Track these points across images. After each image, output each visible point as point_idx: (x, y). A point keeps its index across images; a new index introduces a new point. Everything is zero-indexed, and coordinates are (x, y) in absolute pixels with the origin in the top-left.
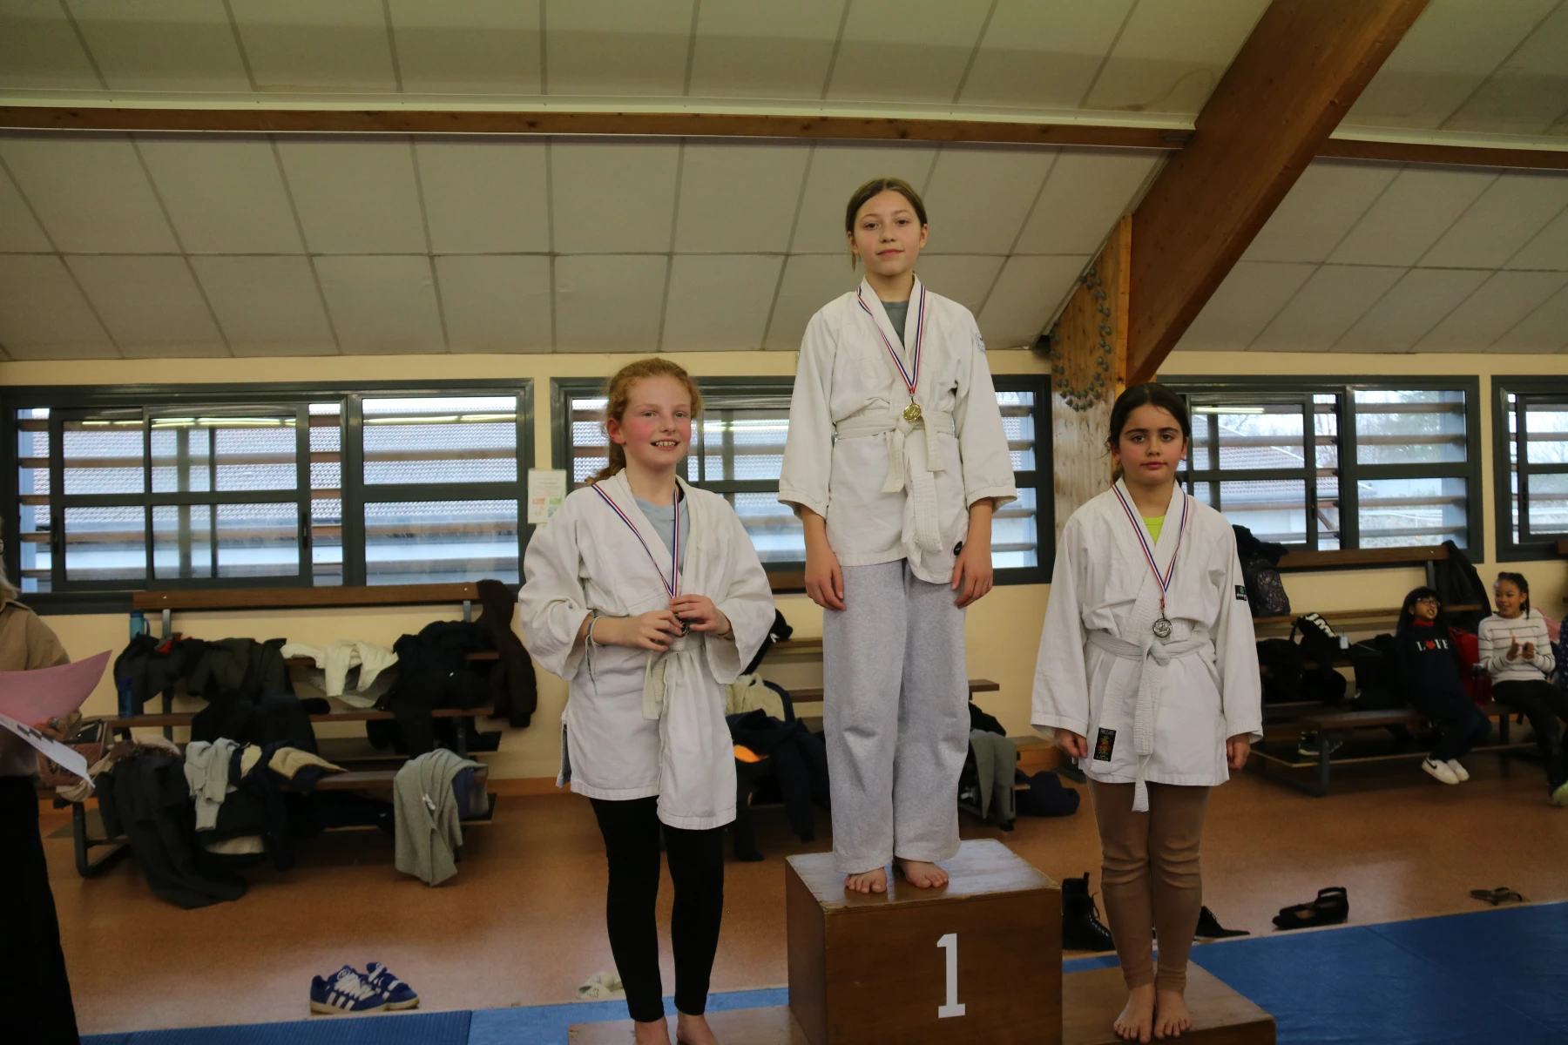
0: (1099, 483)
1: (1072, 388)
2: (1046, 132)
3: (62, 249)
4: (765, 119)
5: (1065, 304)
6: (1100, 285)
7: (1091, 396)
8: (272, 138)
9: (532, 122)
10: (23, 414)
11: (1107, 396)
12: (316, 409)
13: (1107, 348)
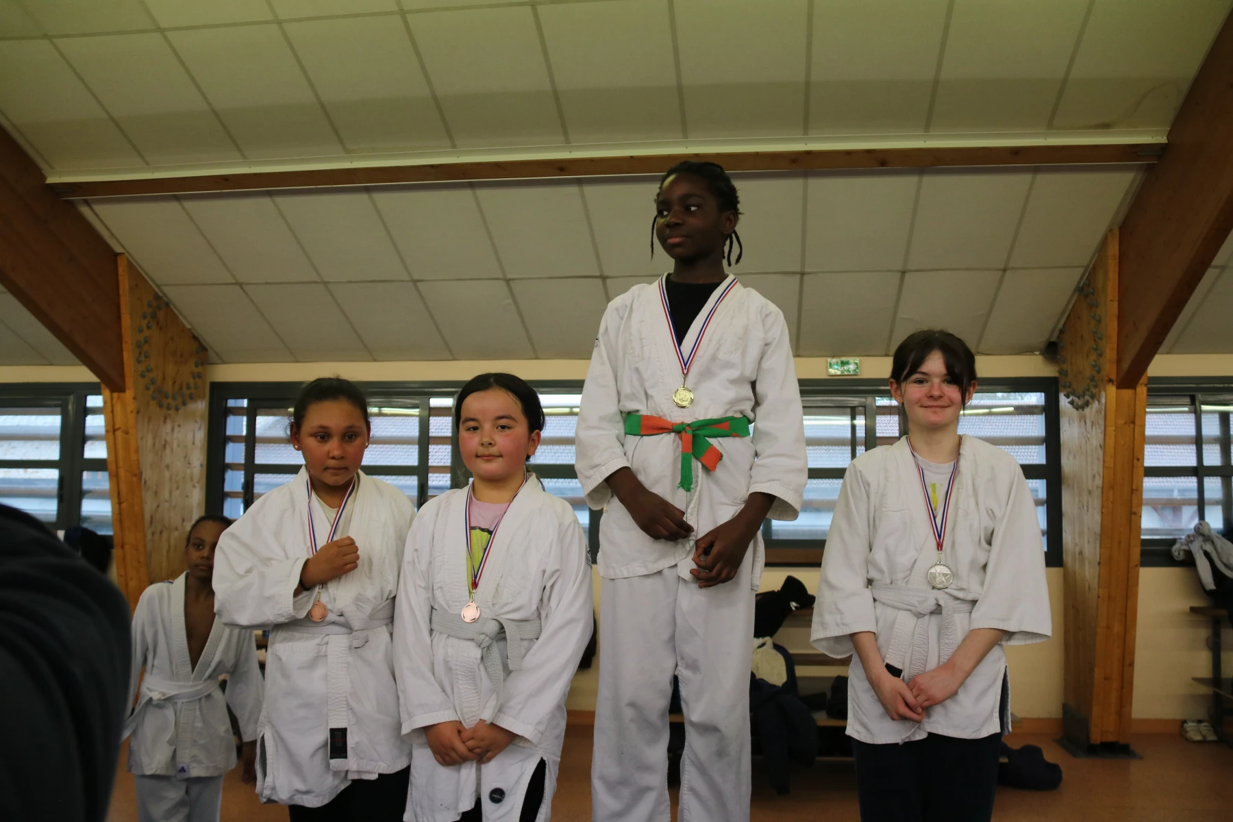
0: (1094, 476)
1: (1073, 389)
2: (1016, 152)
3: (241, 280)
4: (757, 155)
5: (1067, 313)
6: (1093, 294)
7: (1087, 397)
8: (367, 190)
9: (561, 167)
10: (231, 403)
11: (1099, 397)
12: (435, 402)
13: (1099, 351)
